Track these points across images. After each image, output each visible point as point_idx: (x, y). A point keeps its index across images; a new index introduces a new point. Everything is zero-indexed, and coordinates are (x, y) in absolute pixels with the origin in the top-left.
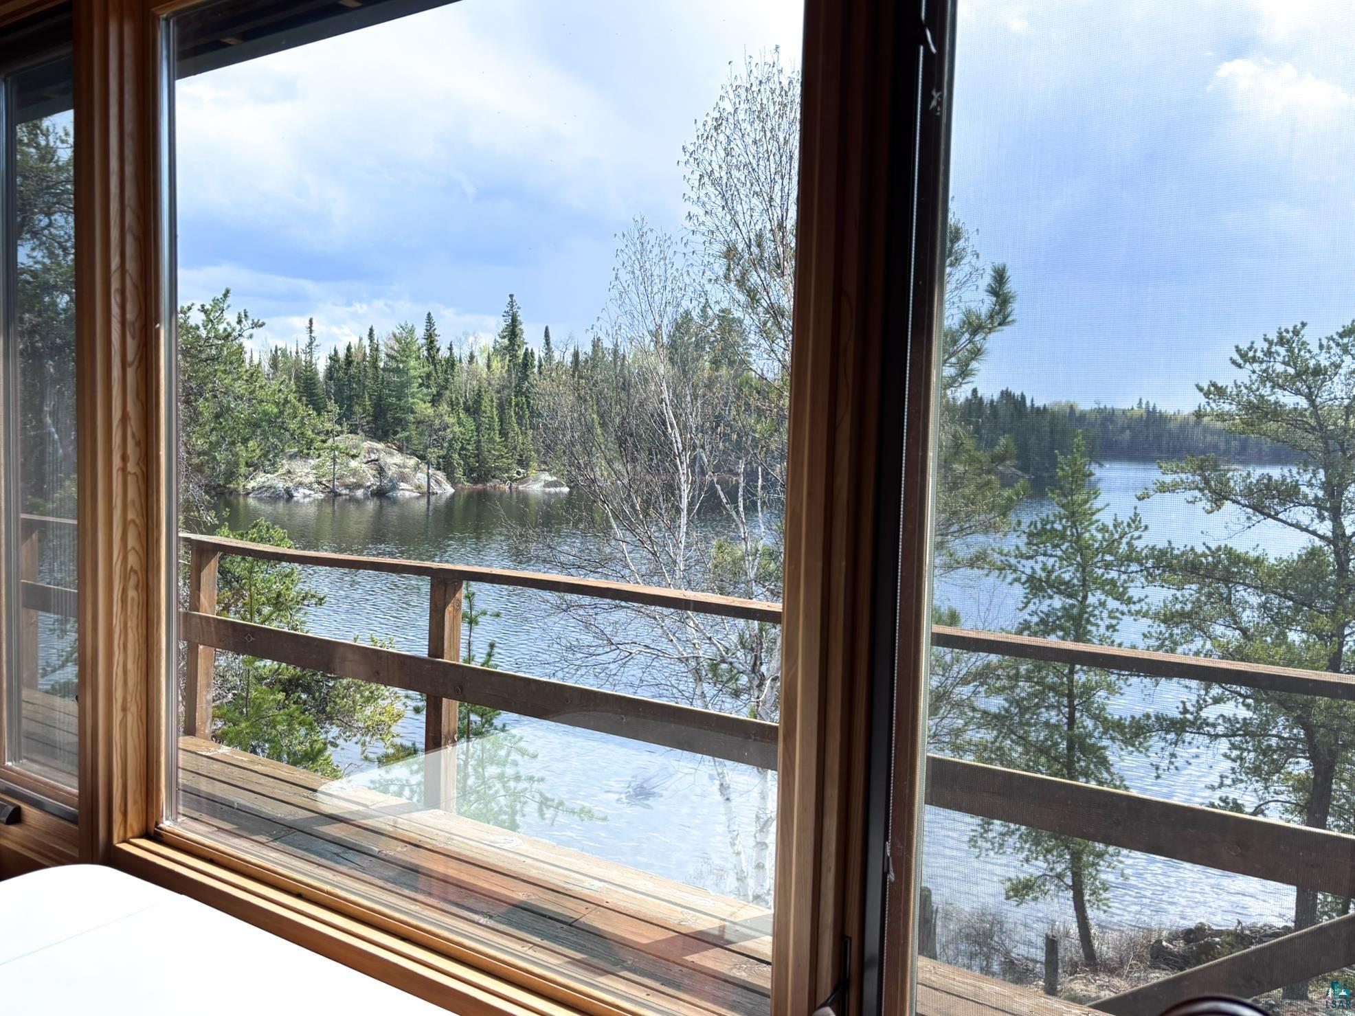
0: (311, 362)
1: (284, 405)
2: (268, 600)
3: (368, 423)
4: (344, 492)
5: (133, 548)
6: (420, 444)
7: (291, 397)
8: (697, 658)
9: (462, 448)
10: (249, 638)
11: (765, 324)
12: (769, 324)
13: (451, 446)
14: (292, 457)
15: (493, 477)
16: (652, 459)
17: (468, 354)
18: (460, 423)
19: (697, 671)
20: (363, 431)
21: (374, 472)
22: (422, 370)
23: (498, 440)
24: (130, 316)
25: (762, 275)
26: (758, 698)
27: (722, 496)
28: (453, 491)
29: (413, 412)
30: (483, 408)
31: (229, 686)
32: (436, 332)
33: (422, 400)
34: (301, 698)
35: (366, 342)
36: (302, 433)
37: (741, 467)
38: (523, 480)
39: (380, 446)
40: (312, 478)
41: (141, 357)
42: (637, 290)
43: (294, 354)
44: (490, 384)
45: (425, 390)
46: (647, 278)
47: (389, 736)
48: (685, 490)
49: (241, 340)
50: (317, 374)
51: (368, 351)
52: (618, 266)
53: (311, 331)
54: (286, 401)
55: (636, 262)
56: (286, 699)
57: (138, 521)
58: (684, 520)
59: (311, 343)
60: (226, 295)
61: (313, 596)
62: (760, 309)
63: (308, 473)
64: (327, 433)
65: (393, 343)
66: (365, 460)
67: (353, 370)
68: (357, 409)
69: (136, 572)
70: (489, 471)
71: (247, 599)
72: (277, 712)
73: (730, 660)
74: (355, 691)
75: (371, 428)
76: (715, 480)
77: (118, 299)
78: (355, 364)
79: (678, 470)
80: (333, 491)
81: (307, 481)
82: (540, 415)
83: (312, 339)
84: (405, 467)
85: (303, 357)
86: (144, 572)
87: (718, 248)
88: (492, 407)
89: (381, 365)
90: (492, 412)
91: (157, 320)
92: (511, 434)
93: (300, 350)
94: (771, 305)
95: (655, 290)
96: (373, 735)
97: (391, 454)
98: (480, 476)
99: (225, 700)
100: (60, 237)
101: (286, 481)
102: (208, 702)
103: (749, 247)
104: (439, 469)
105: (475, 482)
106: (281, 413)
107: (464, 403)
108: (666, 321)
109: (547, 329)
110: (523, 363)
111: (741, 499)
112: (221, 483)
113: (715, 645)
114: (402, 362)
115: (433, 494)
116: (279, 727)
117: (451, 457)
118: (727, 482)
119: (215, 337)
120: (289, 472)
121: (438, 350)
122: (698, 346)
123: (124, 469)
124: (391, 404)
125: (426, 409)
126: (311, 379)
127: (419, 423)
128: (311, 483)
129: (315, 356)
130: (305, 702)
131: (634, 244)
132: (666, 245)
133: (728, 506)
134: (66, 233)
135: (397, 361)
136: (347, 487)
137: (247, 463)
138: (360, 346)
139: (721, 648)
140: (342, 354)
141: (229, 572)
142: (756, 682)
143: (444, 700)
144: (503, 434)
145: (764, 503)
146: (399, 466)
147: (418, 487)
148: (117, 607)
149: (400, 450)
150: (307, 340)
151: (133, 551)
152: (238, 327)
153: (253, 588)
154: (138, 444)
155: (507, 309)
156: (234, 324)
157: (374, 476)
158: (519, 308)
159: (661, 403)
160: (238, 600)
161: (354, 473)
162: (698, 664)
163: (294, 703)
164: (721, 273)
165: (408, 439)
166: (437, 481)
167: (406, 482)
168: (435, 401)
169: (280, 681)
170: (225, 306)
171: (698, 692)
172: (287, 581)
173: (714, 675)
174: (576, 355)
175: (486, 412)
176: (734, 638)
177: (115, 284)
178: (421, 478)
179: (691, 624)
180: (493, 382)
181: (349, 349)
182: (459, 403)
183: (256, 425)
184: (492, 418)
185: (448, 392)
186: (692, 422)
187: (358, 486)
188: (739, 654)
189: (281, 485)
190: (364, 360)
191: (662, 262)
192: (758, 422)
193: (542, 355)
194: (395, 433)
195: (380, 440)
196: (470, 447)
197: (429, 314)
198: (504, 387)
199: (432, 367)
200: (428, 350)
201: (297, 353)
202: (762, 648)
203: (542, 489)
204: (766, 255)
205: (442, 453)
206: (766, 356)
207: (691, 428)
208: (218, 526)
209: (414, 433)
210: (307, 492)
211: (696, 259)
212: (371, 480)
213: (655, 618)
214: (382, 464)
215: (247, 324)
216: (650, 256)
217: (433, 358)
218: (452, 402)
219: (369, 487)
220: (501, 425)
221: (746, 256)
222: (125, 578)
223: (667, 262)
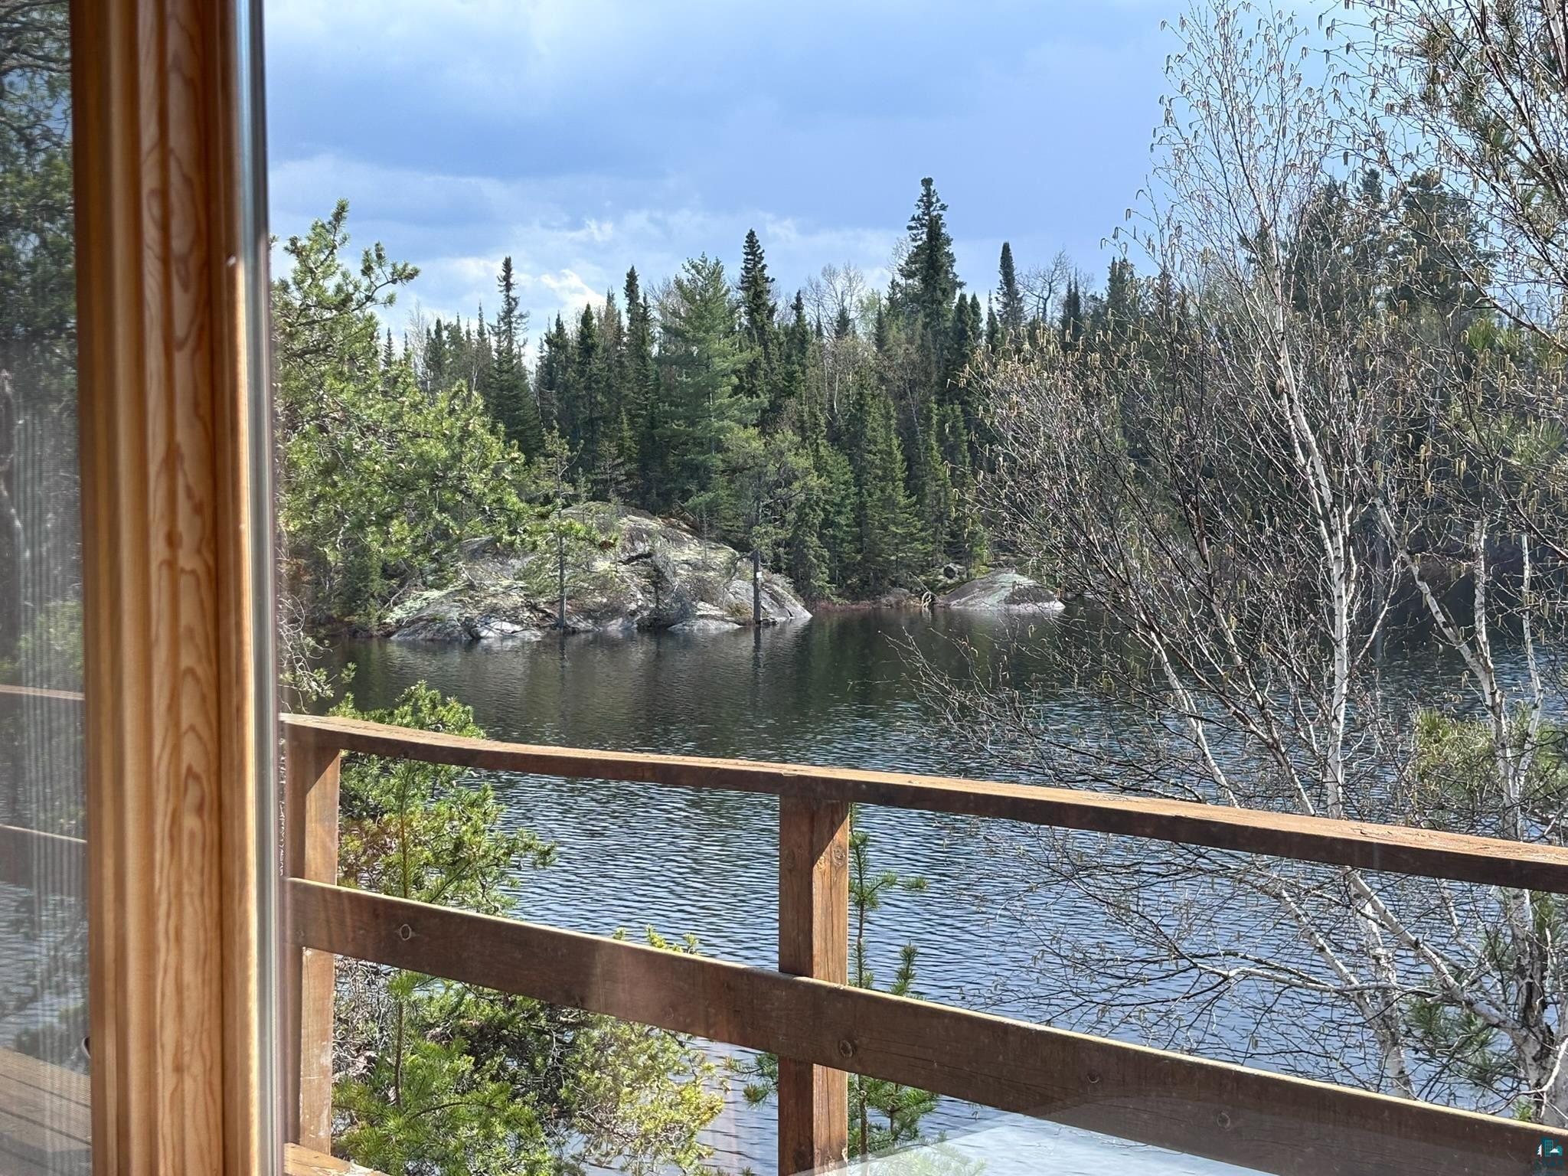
0: (510, 350)
1: (461, 441)
2: (437, 856)
3: (629, 475)
4: (582, 625)
5: (192, 728)
6: (736, 517)
7: (475, 424)
8: (1385, 990)
9: (827, 523)
10: (405, 932)
11: (1526, 201)
12: (1536, 201)
13: (802, 518)
14: (476, 555)
15: (894, 584)
16: (1261, 529)
17: (835, 314)
18: (820, 468)
19: (1385, 1020)
20: (620, 494)
21: (644, 582)
22: (739, 356)
23: (903, 501)
24: (178, 245)
25: (1516, 89)
26: (1538, 1085)
27: (1435, 608)
28: (809, 616)
29: (720, 448)
30: (869, 433)
31: (358, 1041)
32: (766, 272)
33: (739, 421)
34: (505, 1069)
35: (622, 303)
36: (499, 500)
37: (1479, 540)
38: (960, 588)
39: (654, 524)
40: (517, 599)
41: (201, 328)
42: (1217, 144)
43: (475, 336)
44: (882, 379)
45: (745, 400)
46: (1238, 118)
47: (692, 1154)
48: (1344, 600)
49: (370, 309)
50: (523, 377)
51: (625, 321)
52: (1172, 91)
53: (508, 287)
54: (466, 434)
55: (1214, 81)
56: (476, 1071)
57: (199, 671)
58: (1341, 667)
59: (509, 312)
60: (338, 216)
61: (528, 847)
62: (1514, 167)
63: (509, 587)
64: (547, 500)
65: (673, 302)
66: (624, 557)
67: (596, 365)
68: (607, 447)
69: (197, 778)
70: (882, 573)
71: (395, 856)
72: (457, 1099)
73: (1466, 995)
74: (617, 1054)
75: (635, 487)
76: (1416, 571)
77: (156, 211)
78: (600, 350)
79: (1324, 551)
80: (560, 624)
81: (506, 603)
82: (999, 439)
83: (511, 304)
84: (707, 568)
85: (493, 342)
86: (213, 779)
87: (1408, 33)
88: (888, 427)
89: (655, 350)
90: (888, 440)
91: (231, 252)
92: (932, 487)
93: (486, 327)
94: (1541, 157)
95: (1258, 141)
96: (657, 1152)
97: (679, 542)
98: (865, 583)
99: (352, 1072)
100: (21, 118)
101: (465, 605)
102: (323, 1071)
103: (1482, 25)
104: (778, 570)
105: (855, 595)
106: (457, 457)
107: (829, 424)
108: (1285, 210)
109: (1006, 249)
110: (954, 328)
111: (1480, 615)
112: (335, 613)
113: (1429, 960)
114: (697, 341)
115: (767, 624)
116: (463, 1132)
117: (803, 542)
118: (1443, 575)
119: (319, 304)
120: (471, 586)
121: (772, 311)
122: (1363, 260)
123: (171, 564)
124: (676, 434)
125: (747, 440)
126: (510, 390)
127: (734, 471)
128: (515, 609)
129: (519, 338)
130: (513, 1079)
131: (1208, 42)
132: (1282, 37)
133: (1447, 631)
134: (31, 110)
135: (686, 340)
136: (588, 614)
137: (384, 570)
138: (611, 314)
139: (1444, 968)
140: (572, 329)
141: (355, 798)
142: (1532, 1049)
143: (817, 1069)
144: (914, 486)
145: (1539, 621)
146: (695, 567)
147: (736, 611)
148: (161, 854)
149: (696, 531)
150: (500, 305)
151: (191, 735)
152: (365, 282)
153: (407, 830)
154: (198, 509)
155: (918, 212)
156: (356, 274)
157: (644, 590)
158: (943, 208)
159: (1278, 397)
160: (376, 856)
161: (604, 583)
162: (1388, 1005)
163: (493, 1079)
164: (1416, 88)
165: (712, 509)
166: (774, 596)
167: (711, 601)
168: (767, 422)
169: (462, 1030)
170: (338, 238)
171: (1392, 1072)
172: (476, 815)
173: (1428, 1033)
174: (1072, 302)
175: (875, 443)
176: (1478, 946)
177: (149, 181)
178: (741, 590)
179: (1369, 910)
180: (890, 375)
181: (586, 319)
182: (817, 425)
183: (406, 485)
184: (890, 453)
185: (792, 402)
186: (1356, 433)
187: (612, 611)
188: (1488, 982)
189: (454, 614)
190: (619, 342)
191: (1274, 76)
192: (1514, 430)
193: (997, 307)
194: (686, 495)
195: (653, 512)
196: (841, 520)
197: (751, 235)
198: (913, 385)
199: (758, 349)
200: (750, 313)
201: (481, 333)
202: (1544, 968)
203: (1003, 607)
204: (1522, 41)
205: (784, 534)
206: (1532, 276)
207: (1353, 452)
208: (335, 701)
209: (723, 493)
210: (508, 627)
211: (1357, 63)
212: (638, 600)
213: (1278, 897)
214: (660, 564)
215: (382, 273)
216: (1246, 65)
217: (762, 330)
218: (803, 422)
219: (633, 613)
220: (909, 468)
221: (1476, 46)
222: (179, 790)
223: (1286, 75)
